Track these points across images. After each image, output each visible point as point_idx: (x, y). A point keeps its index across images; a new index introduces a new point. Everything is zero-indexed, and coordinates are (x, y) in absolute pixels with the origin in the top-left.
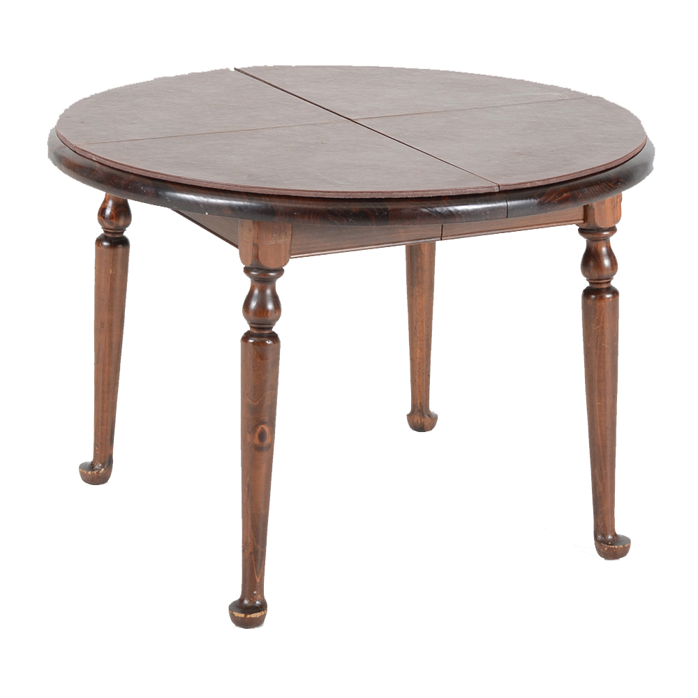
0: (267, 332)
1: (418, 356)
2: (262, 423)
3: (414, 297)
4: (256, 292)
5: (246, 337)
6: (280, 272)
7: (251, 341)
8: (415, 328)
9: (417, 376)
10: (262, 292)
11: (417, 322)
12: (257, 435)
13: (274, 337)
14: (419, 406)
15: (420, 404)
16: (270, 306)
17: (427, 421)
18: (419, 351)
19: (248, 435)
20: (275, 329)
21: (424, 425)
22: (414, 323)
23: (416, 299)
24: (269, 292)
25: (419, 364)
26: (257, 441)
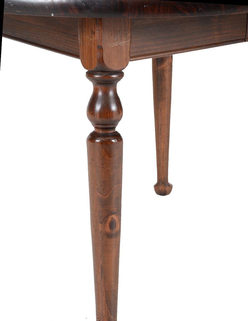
0: (111, 132)
1: (162, 148)
2: (111, 213)
3: (160, 109)
4: (100, 94)
5: (92, 137)
6: (121, 75)
7: (97, 141)
8: (161, 130)
9: (162, 161)
10: (106, 94)
11: (162, 125)
12: (108, 224)
13: (118, 136)
14: (163, 179)
15: (164, 178)
16: (114, 108)
17: (167, 188)
18: (163, 144)
19: (100, 225)
20: (118, 129)
21: (166, 191)
22: (160, 126)
23: (161, 110)
24: (111, 93)
25: (163, 153)
26: (108, 230)
